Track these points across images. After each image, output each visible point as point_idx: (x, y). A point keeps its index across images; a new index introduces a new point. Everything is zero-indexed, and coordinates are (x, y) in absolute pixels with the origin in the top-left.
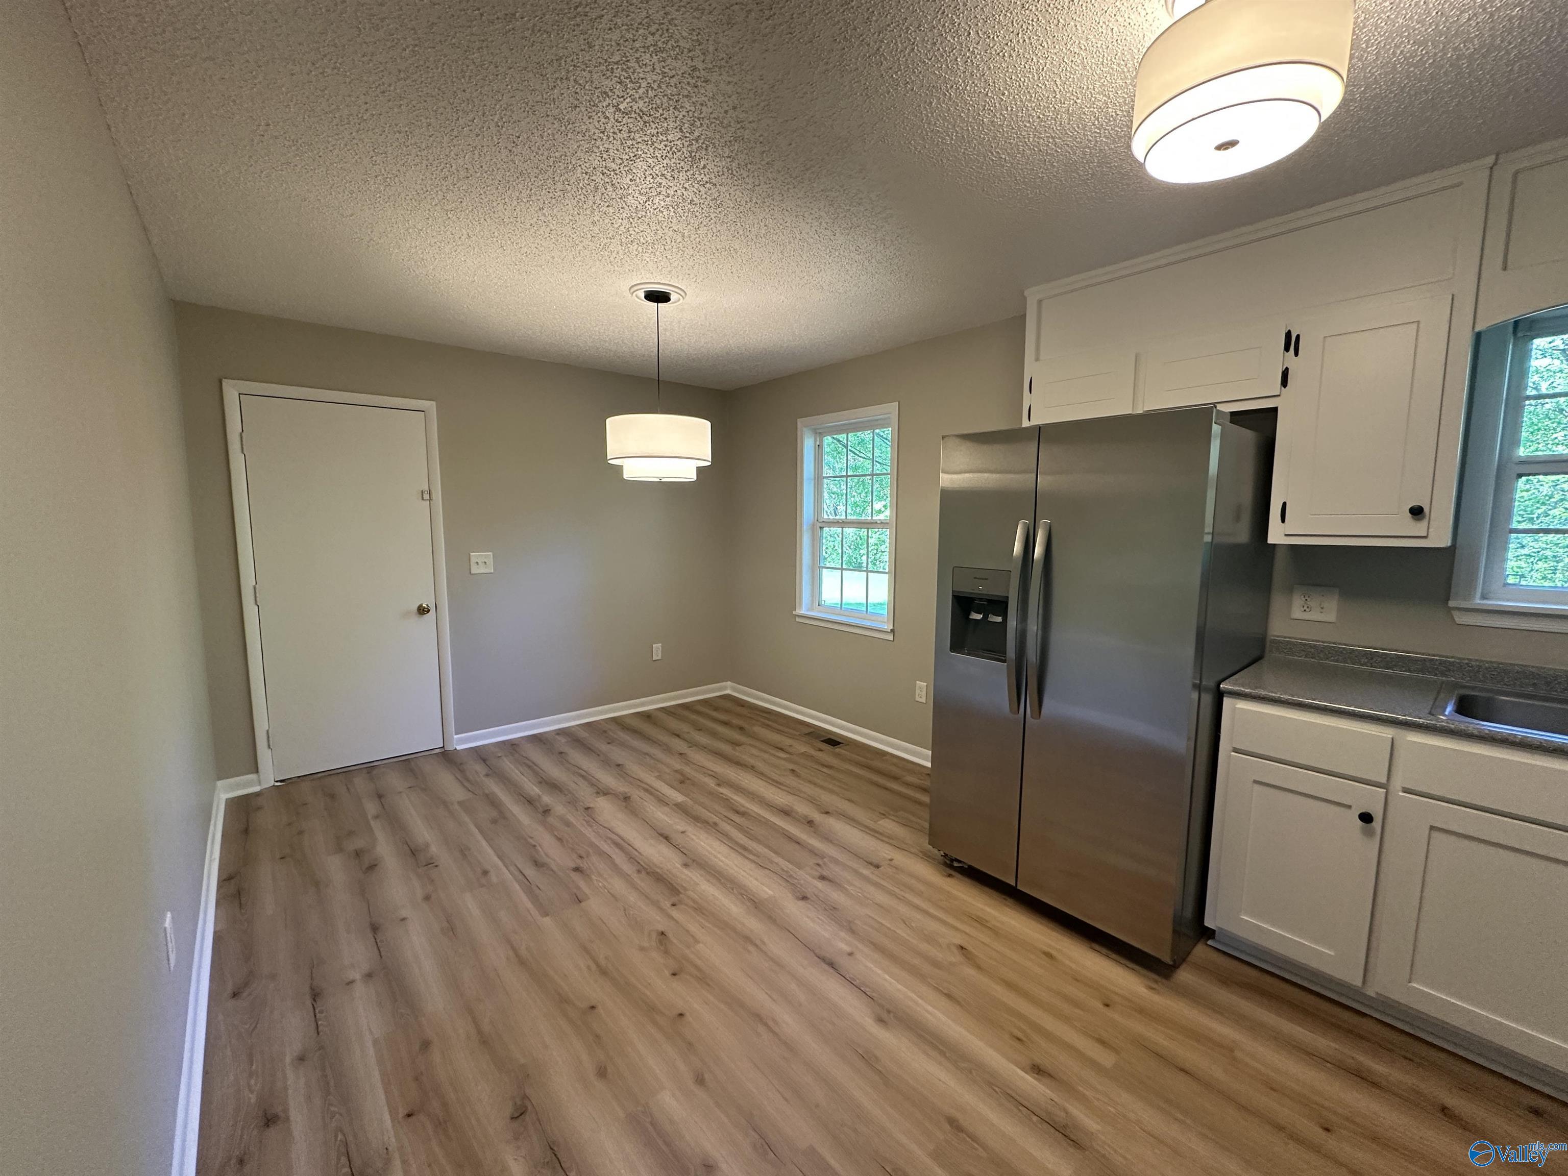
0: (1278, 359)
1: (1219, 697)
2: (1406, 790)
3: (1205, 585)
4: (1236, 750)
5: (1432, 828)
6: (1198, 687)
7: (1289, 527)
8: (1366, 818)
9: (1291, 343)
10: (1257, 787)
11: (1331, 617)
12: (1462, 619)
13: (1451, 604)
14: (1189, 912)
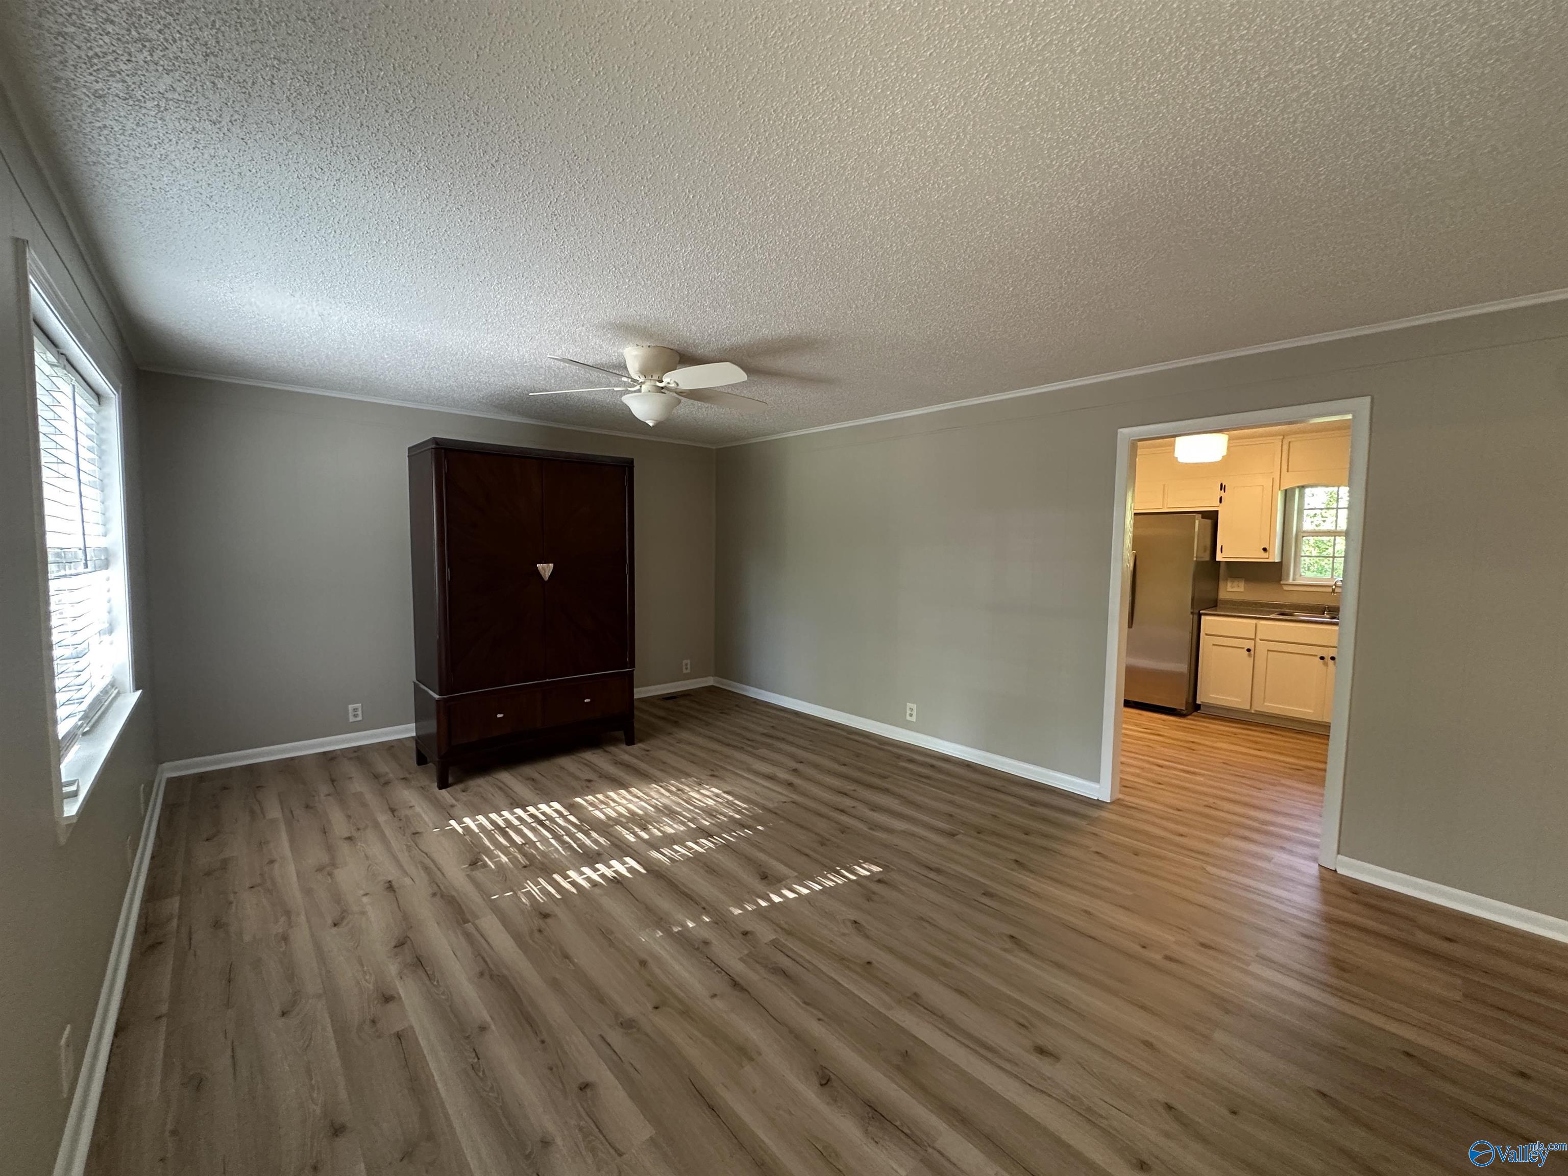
0: (1218, 493)
1: (1200, 616)
2: (1261, 640)
3: (1194, 580)
4: (1206, 635)
5: (1268, 650)
6: (1192, 613)
7: (1224, 555)
8: (1249, 650)
9: (1222, 487)
10: (1214, 647)
11: (1242, 590)
12: (1286, 588)
13: (1282, 582)
14: (1190, 700)
